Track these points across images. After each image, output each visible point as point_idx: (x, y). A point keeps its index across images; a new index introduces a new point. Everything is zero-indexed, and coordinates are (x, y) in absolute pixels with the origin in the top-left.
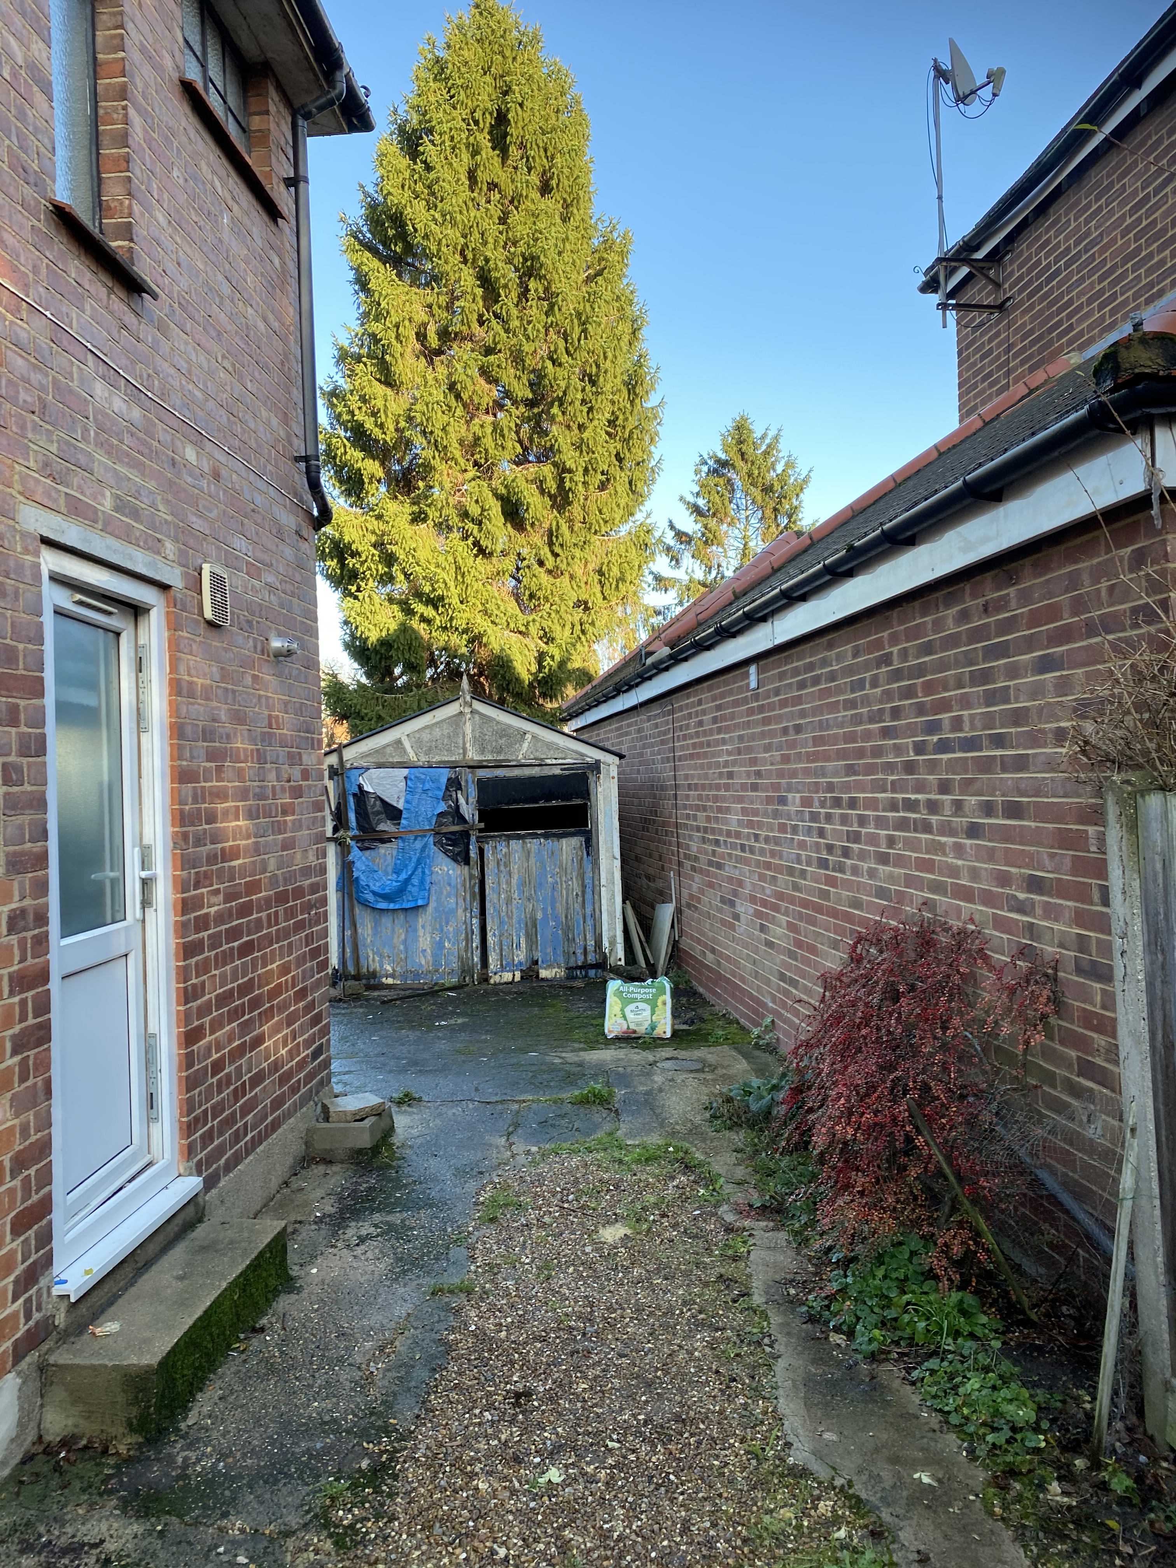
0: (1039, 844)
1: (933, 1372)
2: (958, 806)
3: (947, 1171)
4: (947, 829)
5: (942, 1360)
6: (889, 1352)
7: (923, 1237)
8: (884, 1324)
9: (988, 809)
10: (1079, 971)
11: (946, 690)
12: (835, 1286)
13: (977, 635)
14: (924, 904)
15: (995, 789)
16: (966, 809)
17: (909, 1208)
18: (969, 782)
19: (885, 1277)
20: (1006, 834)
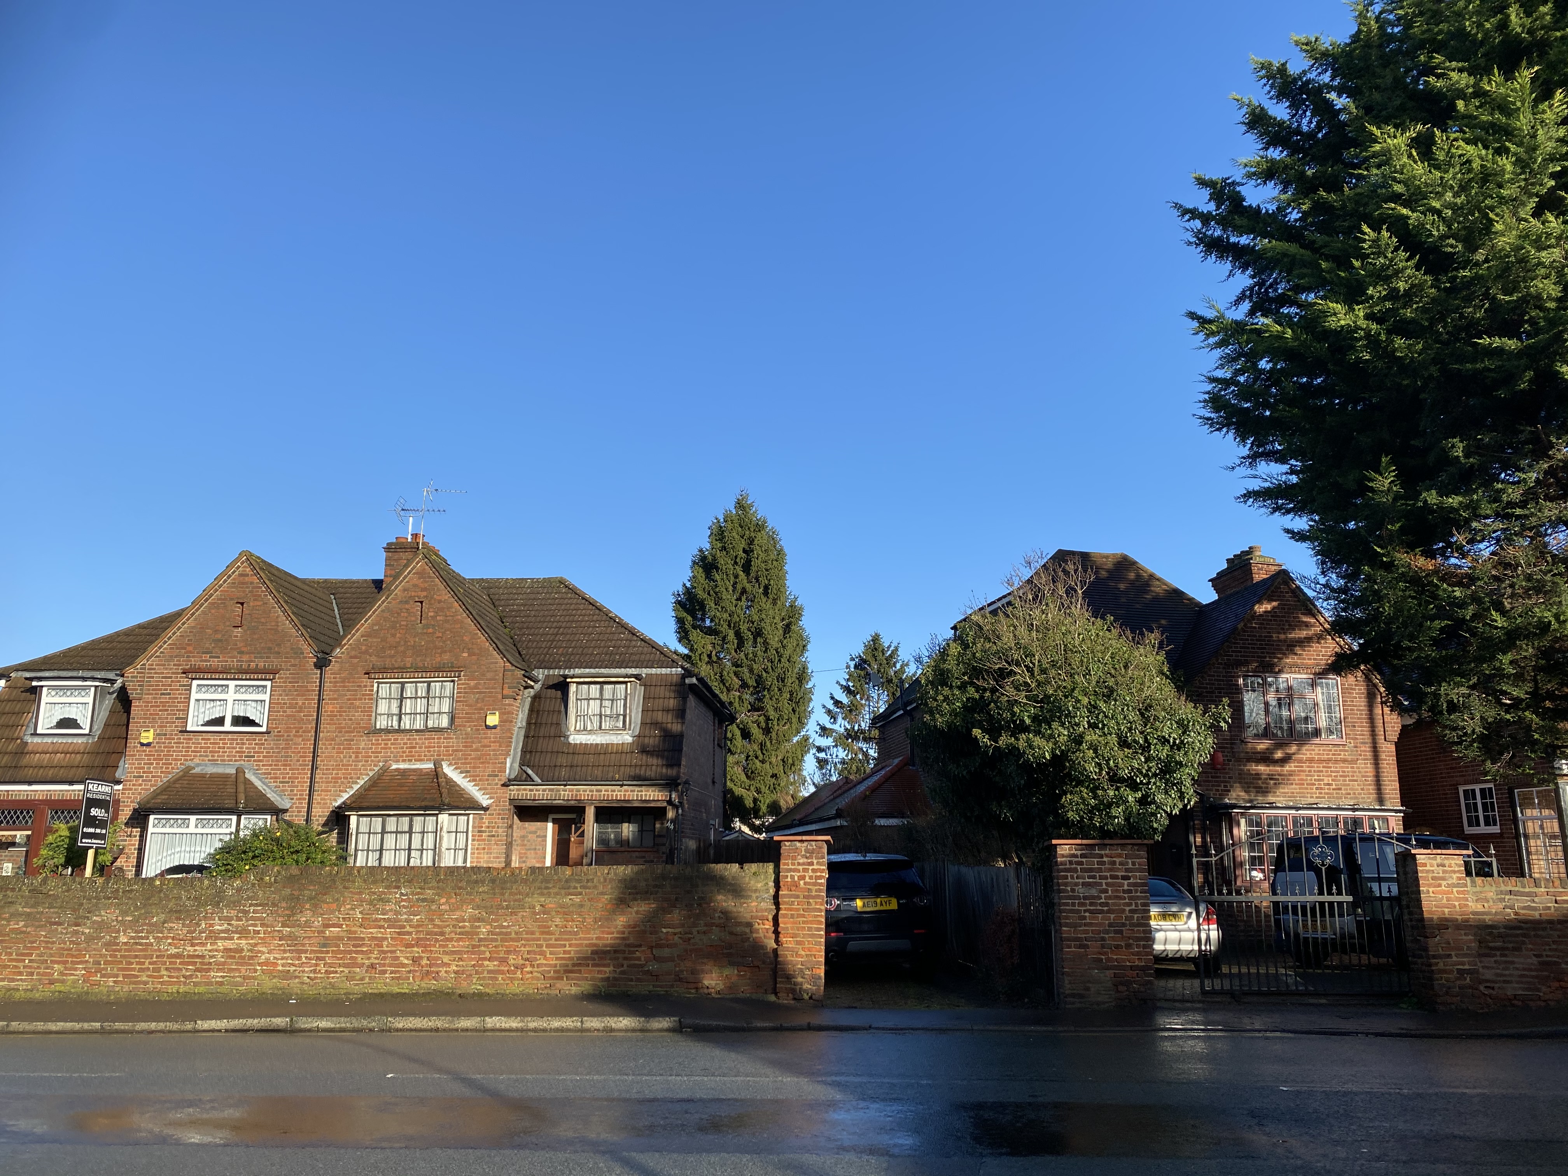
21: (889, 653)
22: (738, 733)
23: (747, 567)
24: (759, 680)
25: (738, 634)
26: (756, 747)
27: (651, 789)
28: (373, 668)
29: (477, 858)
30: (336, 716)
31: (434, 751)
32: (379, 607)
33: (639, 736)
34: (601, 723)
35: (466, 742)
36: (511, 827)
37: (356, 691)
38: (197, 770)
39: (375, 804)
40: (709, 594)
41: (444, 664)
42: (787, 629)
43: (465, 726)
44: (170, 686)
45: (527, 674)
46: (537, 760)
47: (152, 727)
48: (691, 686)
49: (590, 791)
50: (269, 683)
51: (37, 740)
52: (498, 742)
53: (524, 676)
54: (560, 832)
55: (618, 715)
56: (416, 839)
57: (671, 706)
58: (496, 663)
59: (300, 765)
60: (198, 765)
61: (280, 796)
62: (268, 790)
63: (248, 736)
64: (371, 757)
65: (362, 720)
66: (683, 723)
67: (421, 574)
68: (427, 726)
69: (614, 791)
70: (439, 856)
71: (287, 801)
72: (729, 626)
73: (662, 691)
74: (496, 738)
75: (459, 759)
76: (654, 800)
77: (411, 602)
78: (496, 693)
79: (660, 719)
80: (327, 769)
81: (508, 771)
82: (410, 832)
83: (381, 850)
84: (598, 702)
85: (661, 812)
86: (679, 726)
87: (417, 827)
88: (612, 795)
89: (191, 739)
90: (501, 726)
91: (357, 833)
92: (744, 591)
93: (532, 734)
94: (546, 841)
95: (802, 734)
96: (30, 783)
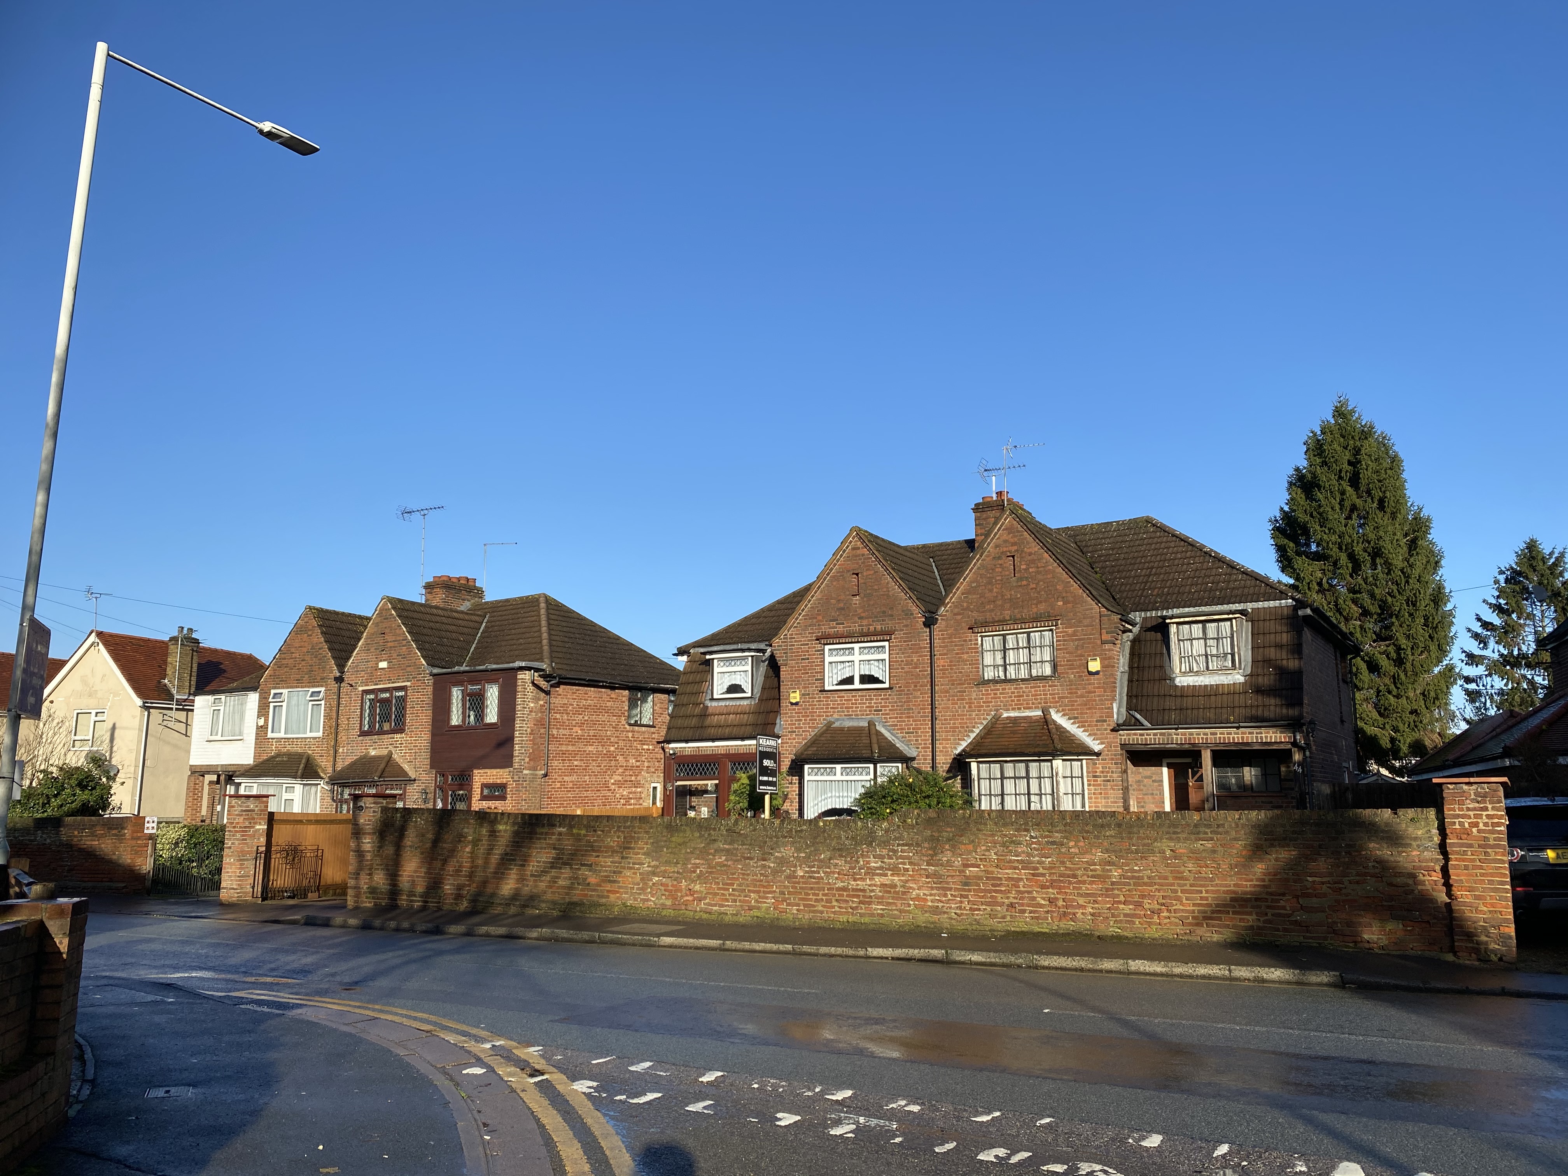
21: (1552, 560)
22: (1363, 666)
23: (1354, 482)
24: (1384, 606)
25: (1352, 557)
26: (1387, 681)
27: (1271, 731)
28: (975, 623)
29: (1095, 802)
30: (947, 670)
31: (1041, 699)
32: (974, 565)
33: (1251, 675)
34: (1207, 663)
35: (1070, 689)
36: (1125, 771)
37: (962, 645)
38: (837, 725)
39: (992, 751)
40: (1311, 516)
41: (1041, 614)
42: (1413, 545)
43: (1067, 673)
44: (808, 651)
45: (1123, 618)
46: (1144, 704)
47: (798, 688)
48: (1306, 618)
49: (1204, 734)
50: (886, 644)
51: (714, 704)
52: (1103, 687)
53: (1121, 619)
54: (1176, 776)
55: (1226, 654)
56: (1034, 784)
57: (1284, 641)
58: (1092, 609)
59: (922, 717)
60: (838, 720)
61: (908, 745)
62: (896, 741)
63: (873, 693)
64: (982, 706)
65: (971, 672)
66: (1300, 658)
67: (1009, 530)
68: (1031, 675)
69: (1230, 734)
70: (1058, 801)
71: (914, 750)
72: (1340, 548)
73: (1272, 626)
74: (1100, 683)
75: (1066, 705)
76: (1276, 743)
77: (1004, 557)
78: (1095, 639)
79: (1273, 656)
80: (945, 720)
81: (1115, 716)
82: (1028, 777)
83: (1002, 795)
84: (1202, 641)
85: (1287, 754)
86: (1297, 662)
87: (1033, 773)
88: (1229, 738)
89: (829, 697)
90: (1103, 671)
91: (979, 779)
92: (1354, 508)
93: (1135, 677)
94: (1162, 786)
95: (1445, 663)
96: (713, 740)
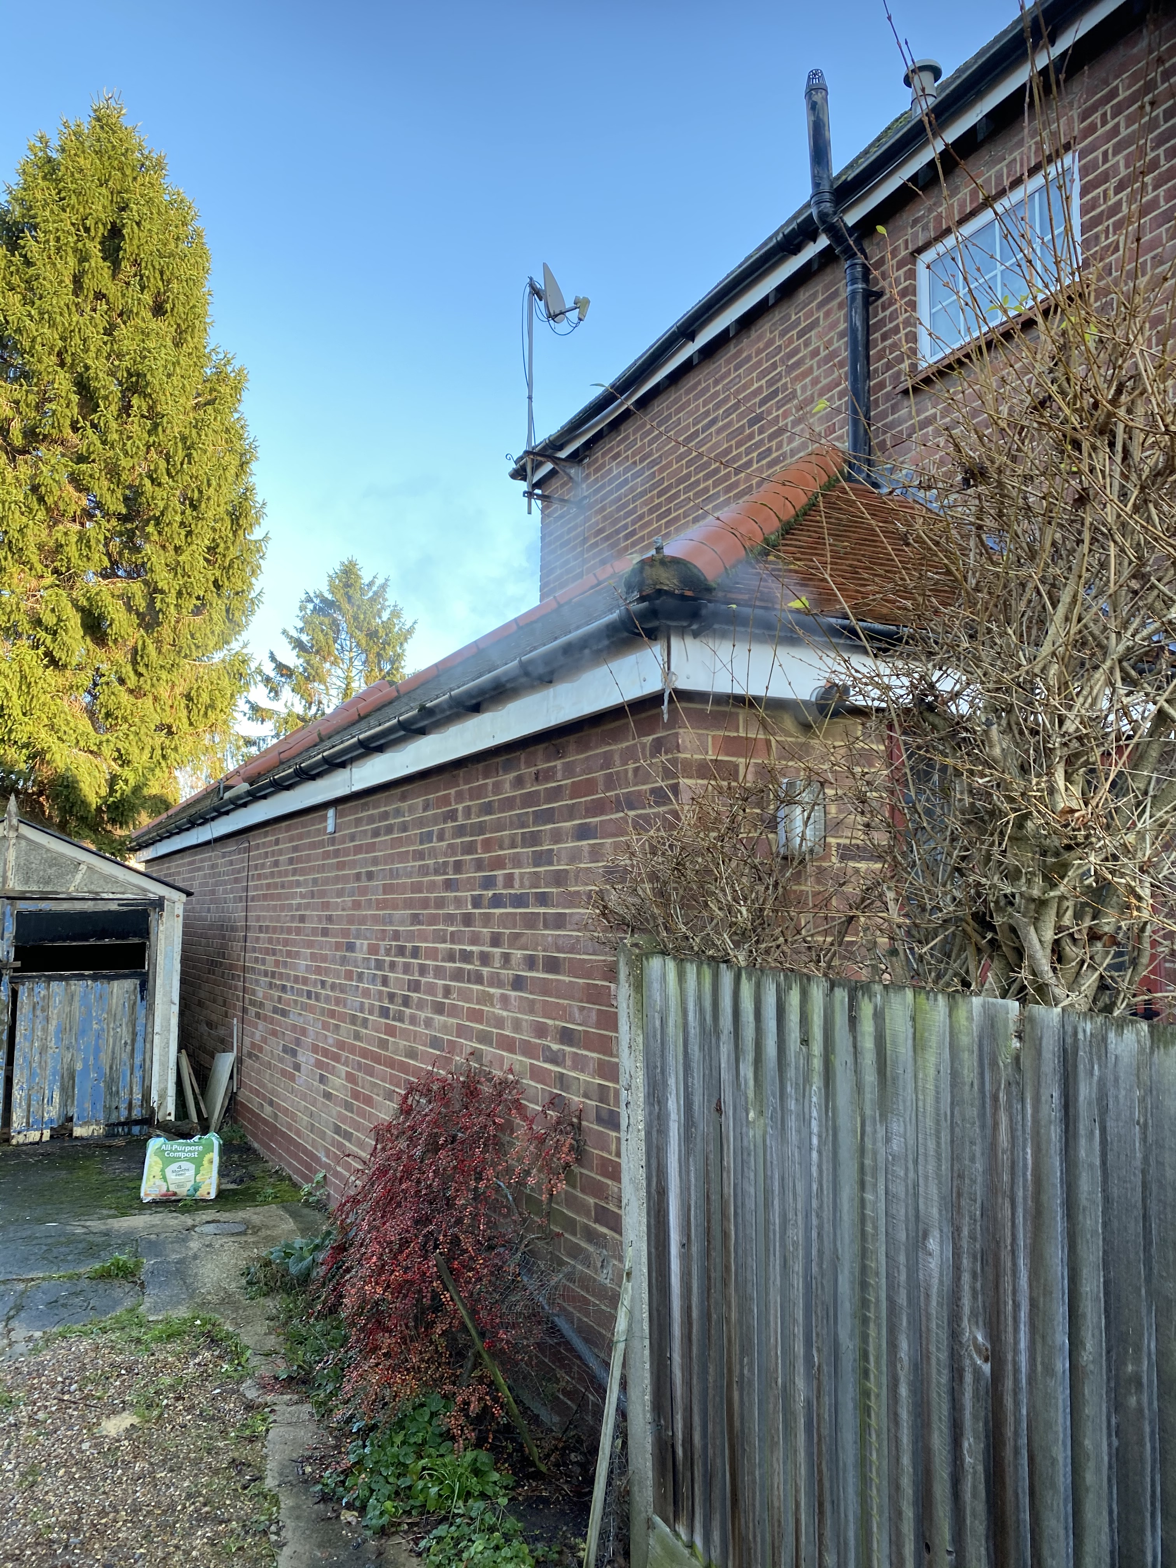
0: (572, 998)
1: (440, 1540)
2: (506, 957)
3: (470, 1325)
4: (495, 981)
5: (451, 1525)
6: (399, 1524)
7: (445, 1396)
8: (397, 1493)
9: (531, 963)
10: (600, 1120)
11: (501, 848)
12: (353, 1458)
13: (530, 800)
14: (472, 1054)
15: (537, 944)
16: (513, 962)
17: (433, 1367)
18: (517, 936)
19: (403, 1443)
20: (545, 988)
21: (372, 592)
23: (112, 244)
24: (134, 499)
42: (209, 404)
95: (235, 646)
